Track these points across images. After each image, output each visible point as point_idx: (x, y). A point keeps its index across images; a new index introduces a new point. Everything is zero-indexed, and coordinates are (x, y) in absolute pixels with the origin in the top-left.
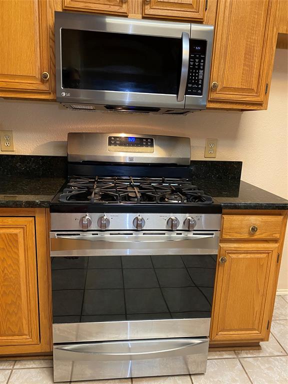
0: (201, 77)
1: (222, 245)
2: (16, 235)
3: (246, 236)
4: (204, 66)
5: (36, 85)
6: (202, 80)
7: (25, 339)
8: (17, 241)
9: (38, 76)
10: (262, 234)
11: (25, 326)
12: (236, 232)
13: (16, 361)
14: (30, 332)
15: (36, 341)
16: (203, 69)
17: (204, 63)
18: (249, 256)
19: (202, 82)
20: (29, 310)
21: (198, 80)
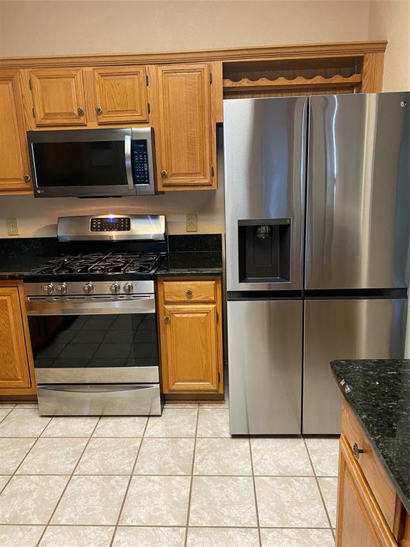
0: (146, 169)
1: (166, 307)
2: (6, 301)
3: (185, 299)
4: (147, 160)
5: (21, 184)
6: (148, 171)
7: (19, 383)
8: (7, 306)
9: (22, 178)
10: (198, 297)
11: (19, 373)
12: (176, 296)
13: (17, 404)
14: (23, 377)
15: (28, 385)
16: (147, 163)
17: (147, 157)
18: (191, 315)
19: (148, 173)
20: (21, 360)
21: (144, 171)
